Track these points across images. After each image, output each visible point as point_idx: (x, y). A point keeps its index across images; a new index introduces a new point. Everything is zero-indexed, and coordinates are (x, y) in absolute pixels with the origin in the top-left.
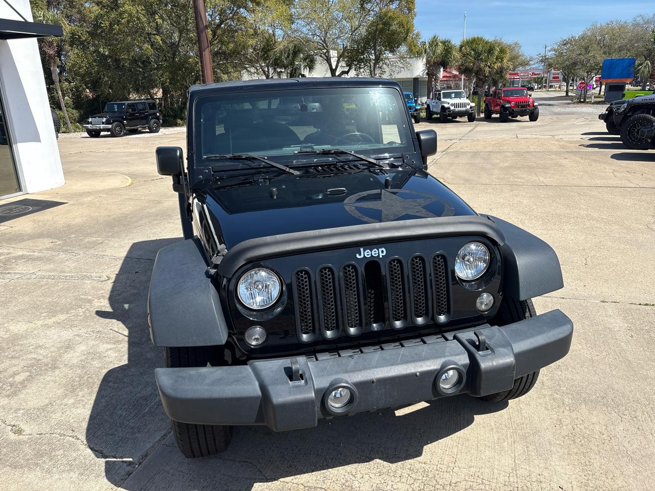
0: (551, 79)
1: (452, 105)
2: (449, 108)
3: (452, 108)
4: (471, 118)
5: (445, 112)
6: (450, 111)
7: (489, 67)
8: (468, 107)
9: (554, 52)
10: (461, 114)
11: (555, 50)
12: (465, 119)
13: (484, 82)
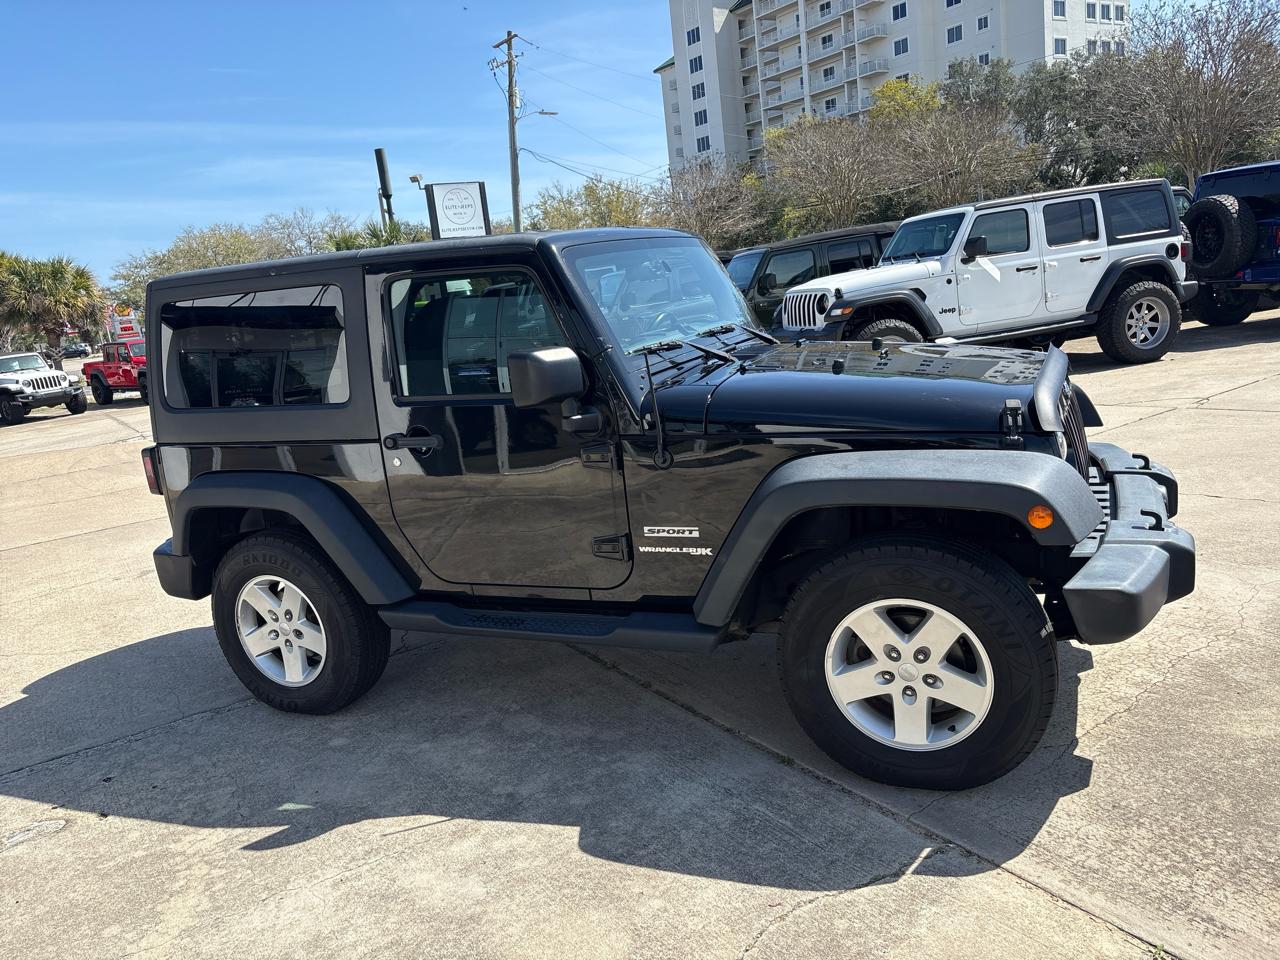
0: (119, 332)
1: (28, 384)
2: (22, 392)
3: (29, 390)
4: (76, 405)
5: (15, 400)
6: (27, 397)
7: (66, 305)
8: (65, 384)
9: (122, 282)
10: (51, 401)
11: (124, 278)
12: (61, 409)
13: (59, 336)
